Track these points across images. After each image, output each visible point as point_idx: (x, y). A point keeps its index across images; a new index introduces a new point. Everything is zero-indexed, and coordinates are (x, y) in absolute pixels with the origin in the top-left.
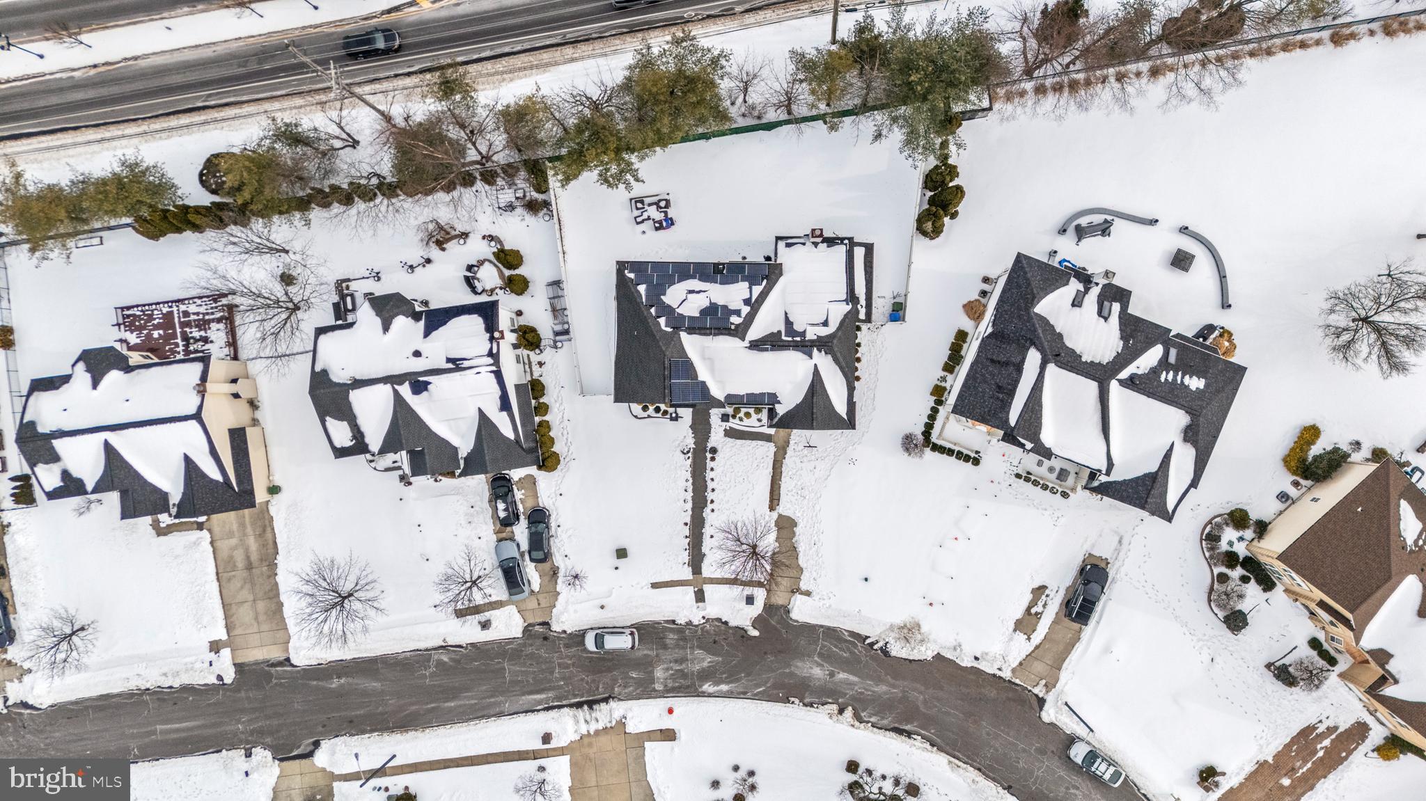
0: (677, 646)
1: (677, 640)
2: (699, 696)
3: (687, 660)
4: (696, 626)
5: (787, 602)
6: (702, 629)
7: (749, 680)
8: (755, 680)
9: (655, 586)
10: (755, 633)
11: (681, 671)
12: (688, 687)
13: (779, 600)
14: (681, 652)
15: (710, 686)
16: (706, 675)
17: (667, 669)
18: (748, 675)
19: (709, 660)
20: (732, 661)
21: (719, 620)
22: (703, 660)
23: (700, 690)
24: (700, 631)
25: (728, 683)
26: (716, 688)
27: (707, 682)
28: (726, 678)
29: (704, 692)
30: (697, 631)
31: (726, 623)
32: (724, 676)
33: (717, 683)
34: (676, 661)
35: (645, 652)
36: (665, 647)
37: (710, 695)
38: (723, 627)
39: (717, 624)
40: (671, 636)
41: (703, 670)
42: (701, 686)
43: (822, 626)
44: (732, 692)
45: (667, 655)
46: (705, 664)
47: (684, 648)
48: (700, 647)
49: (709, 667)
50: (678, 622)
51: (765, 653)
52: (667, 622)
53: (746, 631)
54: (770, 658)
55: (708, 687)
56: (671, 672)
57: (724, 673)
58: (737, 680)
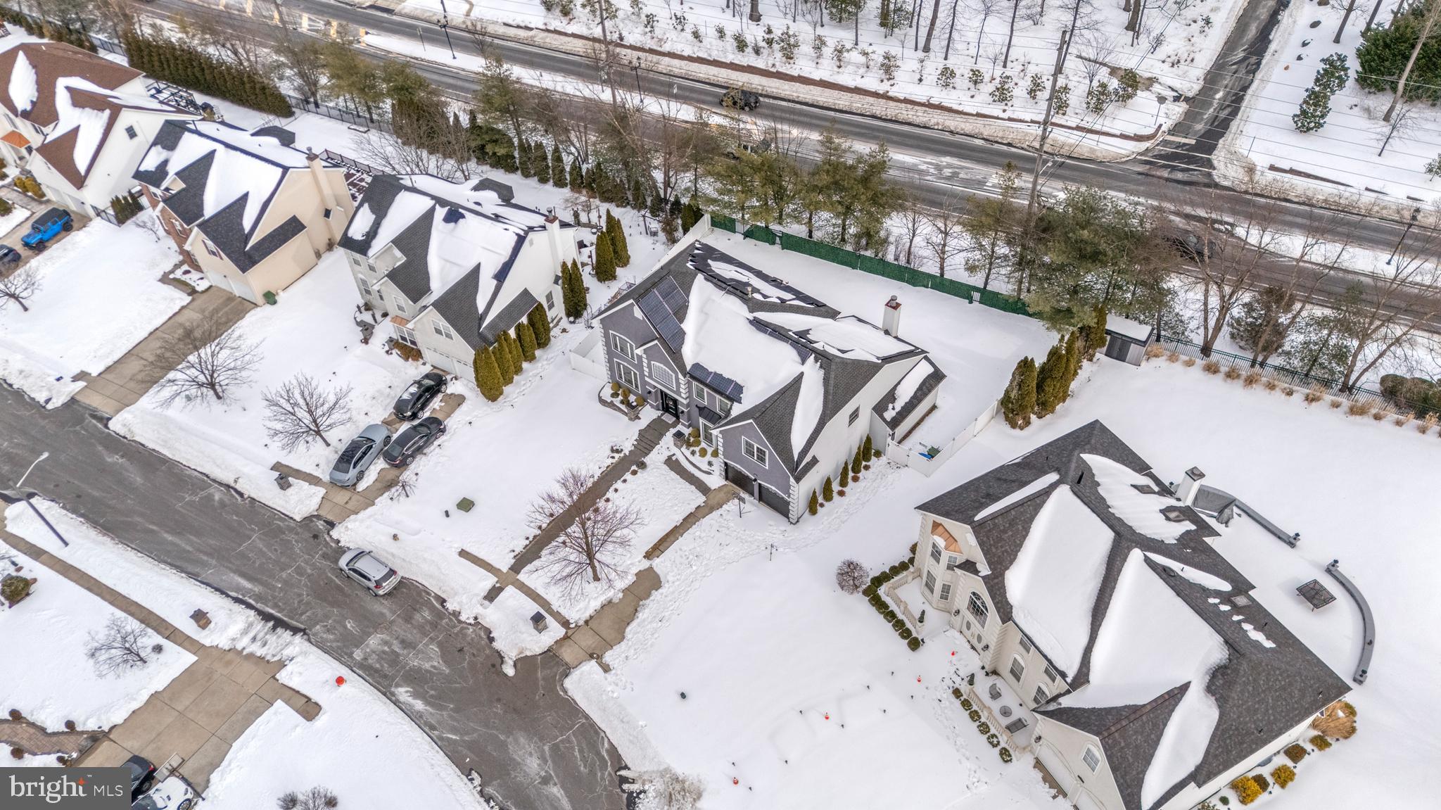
0: (421, 628)
1: (427, 621)
2: (384, 694)
3: (414, 648)
4: (460, 622)
5: (576, 663)
6: (462, 629)
7: (451, 717)
8: (458, 721)
9: (463, 554)
10: (509, 671)
11: (397, 655)
12: (385, 676)
13: (567, 654)
14: (418, 636)
15: (407, 692)
16: (417, 679)
17: (386, 643)
18: (456, 710)
19: (436, 664)
20: (456, 682)
21: (488, 631)
22: (431, 659)
23: (393, 689)
24: (458, 629)
25: (427, 703)
26: (410, 700)
27: (408, 686)
28: (432, 696)
29: (393, 694)
30: (455, 627)
31: (492, 640)
32: (432, 692)
33: (416, 695)
34: (403, 642)
35: (385, 611)
36: (408, 619)
37: (396, 703)
38: (485, 641)
39: (482, 634)
40: (427, 614)
41: (419, 670)
42: (397, 686)
43: (587, 717)
44: (421, 717)
45: (401, 629)
46: (427, 666)
47: (425, 634)
48: (440, 645)
49: (427, 671)
50: (448, 605)
51: (499, 700)
52: (438, 597)
53: (502, 662)
54: (499, 709)
55: (403, 693)
56: (386, 648)
57: (435, 690)
58: (441, 708)
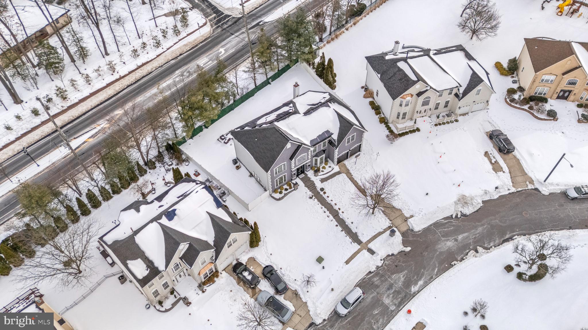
0: (382, 282)
1: (379, 279)
2: (414, 296)
3: (393, 284)
4: (382, 266)
5: (408, 226)
6: (385, 265)
7: (427, 271)
8: (430, 268)
9: (347, 262)
10: (408, 249)
11: (395, 291)
12: (405, 296)
13: (404, 229)
14: (386, 283)
15: (414, 287)
16: (408, 284)
17: (388, 296)
18: (424, 268)
19: (402, 276)
20: (412, 268)
21: (388, 256)
22: (399, 278)
23: (412, 293)
24: (385, 267)
25: (420, 279)
26: (418, 286)
27: (411, 287)
28: (417, 278)
29: (414, 293)
30: (384, 268)
31: (393, 255)
32: (415, 277)
33: (416, 284)
34: (389, 289)
35: (371, 296)
36: (377, 287)
37: (419, 292)
38: (393, 257)
39: (389, 258)
40: (375, 279)
41: (404, 282)
42: (410, 291)
43: (431, 225)
44: (426, 282)
45: (382, 289)
46: (402, 279)
47: (386, 280)
48: (393, 274)
49: (405, 279)
50: (372, 271)
51: (421, 253)
52: (367, 274)
53: (404, 251)
54: (426, 254)
55: (414, 289)
56: (391, 296)
57: (414, 276)
58: (423, 274)
